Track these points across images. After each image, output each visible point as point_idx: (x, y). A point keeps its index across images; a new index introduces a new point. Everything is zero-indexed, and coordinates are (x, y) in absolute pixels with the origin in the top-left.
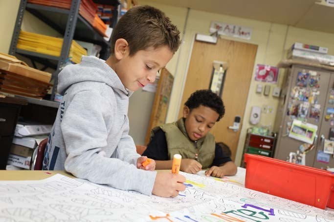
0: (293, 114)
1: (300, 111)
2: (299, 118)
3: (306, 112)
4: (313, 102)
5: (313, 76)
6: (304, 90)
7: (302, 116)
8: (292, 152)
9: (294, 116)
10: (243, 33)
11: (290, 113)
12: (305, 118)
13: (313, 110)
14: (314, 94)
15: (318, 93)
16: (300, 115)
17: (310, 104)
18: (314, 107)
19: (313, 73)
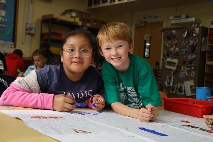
0: (167, 55)
1: (170, 53)
2: (169, 57)
3: (172, 53)
4: (175, 47)
5: (174, 33)
6: (170, 42)
7: (171, 56)
8: (168, 76)
9: (167, 57)
10: (156, 17)
11: (166, 55)
12: (172, 57)
13: (175, 51)
14: (175, 42)
15: (177, 42)
16: (170, 56)
17: (174, 48)
18: (175, 50)
19: (174, 31)
